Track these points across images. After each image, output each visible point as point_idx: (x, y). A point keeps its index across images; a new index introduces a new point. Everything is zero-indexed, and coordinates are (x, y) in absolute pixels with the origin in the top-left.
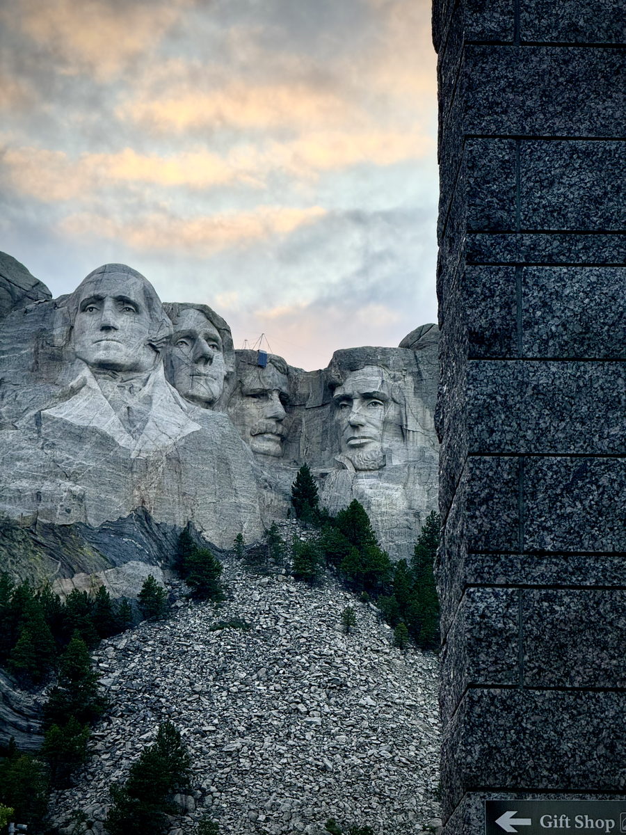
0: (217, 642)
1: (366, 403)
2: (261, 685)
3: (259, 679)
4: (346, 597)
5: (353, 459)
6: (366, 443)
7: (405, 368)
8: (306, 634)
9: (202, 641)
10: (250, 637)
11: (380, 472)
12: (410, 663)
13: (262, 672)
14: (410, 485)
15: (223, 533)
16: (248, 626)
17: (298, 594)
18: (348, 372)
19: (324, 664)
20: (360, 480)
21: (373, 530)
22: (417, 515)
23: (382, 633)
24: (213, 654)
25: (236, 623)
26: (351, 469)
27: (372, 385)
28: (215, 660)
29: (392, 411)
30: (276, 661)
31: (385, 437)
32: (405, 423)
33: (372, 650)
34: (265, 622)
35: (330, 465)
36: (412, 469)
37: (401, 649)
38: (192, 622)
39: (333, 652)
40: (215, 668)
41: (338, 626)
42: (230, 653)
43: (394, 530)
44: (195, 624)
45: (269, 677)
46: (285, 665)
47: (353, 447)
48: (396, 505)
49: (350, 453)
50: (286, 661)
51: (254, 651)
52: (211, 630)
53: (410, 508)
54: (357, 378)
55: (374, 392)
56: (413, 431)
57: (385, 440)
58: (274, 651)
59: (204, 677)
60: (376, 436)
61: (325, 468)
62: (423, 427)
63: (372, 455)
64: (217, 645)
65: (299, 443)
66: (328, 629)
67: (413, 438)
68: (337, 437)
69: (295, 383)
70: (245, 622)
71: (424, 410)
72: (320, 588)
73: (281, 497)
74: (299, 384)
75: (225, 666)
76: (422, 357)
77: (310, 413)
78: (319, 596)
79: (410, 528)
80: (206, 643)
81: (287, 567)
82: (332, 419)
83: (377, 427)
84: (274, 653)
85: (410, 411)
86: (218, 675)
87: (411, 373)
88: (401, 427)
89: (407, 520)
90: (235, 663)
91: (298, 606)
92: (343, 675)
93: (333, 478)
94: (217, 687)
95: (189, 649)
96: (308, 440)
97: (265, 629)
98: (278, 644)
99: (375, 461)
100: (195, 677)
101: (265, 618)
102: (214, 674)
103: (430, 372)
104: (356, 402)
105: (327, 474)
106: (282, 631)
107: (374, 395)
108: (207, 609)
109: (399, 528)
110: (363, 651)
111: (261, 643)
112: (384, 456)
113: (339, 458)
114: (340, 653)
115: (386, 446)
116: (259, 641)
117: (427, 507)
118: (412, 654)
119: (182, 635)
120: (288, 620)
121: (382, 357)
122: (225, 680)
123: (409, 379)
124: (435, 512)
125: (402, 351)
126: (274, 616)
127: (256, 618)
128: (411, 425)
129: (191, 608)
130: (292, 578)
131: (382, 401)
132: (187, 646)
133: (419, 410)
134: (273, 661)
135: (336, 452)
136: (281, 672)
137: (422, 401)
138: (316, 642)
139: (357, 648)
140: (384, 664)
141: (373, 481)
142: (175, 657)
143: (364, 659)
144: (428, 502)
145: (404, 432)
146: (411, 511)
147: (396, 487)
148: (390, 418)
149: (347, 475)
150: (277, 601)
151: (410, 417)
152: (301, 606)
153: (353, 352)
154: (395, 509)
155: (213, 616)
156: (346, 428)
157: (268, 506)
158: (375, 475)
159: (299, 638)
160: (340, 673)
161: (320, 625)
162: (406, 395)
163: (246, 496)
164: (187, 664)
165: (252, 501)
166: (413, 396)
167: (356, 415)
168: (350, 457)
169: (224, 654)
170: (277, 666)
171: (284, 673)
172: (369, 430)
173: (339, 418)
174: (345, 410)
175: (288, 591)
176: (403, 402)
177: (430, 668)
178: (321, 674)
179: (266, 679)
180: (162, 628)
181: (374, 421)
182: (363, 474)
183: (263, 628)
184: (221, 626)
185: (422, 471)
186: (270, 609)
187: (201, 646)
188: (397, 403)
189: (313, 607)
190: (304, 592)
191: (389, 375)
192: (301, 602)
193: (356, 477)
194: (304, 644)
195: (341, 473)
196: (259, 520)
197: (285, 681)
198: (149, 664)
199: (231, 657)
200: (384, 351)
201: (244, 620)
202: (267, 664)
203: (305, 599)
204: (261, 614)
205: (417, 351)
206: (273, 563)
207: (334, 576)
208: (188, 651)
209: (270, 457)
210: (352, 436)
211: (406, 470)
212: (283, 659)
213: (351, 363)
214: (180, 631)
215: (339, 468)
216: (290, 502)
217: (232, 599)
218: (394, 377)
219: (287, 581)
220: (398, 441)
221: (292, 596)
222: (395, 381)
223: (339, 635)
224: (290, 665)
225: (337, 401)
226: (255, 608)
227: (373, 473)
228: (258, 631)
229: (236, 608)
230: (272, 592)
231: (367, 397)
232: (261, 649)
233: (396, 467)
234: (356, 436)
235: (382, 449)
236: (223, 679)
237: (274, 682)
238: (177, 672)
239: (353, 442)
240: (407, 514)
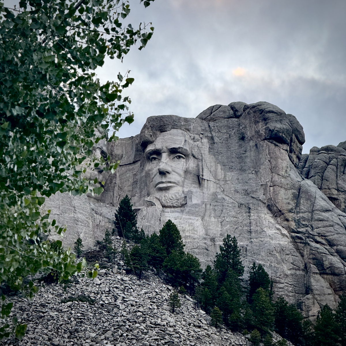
0: (68, 311)
1: (172, 156)
2: (109, 343)
3: (106, 338)
4: (168, 288)
5: (160, 198)
6: (171, 187)
7: (202, 133)
8: (141, 309)
9: (55, 309)
10: (96, 309)
11: (182, 209)
12: (225, 338)
13: (109, 334)
14: (206, 218)
15: (64, 239)
16: (93, 301)
17: (131, 282)
18: (158, 133)
19: (160, 331)
20: (166, 214)
21: (184, 244)
22: (213, 240)
23: (199, 316)
24: (66, 319)
25: (83, 298)
26: (159, 206)
27: (178, 143)
28: (68, 324)
29: (192, 164)
30: (120, 327)
31: (186, 183)
32: (201, 173)
33: (194, 326)
34: (106, 299)
35: (140, 205)
36: (208, 206)
37: (216, 328)
38: (46, 296)
39: (165, 323)
40: (68, 329)
41: (165, 307)
42: (81, 319)
43: (195, 250)
44: (48, 297)
45: (115, 338)
46: (128, 330)
47: (161, 189)
48: (197, 231)
49: (158, 195)
50: (128, 327)
51: (100, 319)
52: (62, 302)
53: (206, 235)
54: (166, 137)
55: (179, 148)
56: (208, 180)
57: (185, 186)
58: (117, 320)
59: (60, 335)
60: (179, 182)
61: (137, 207)
62: (215, 177)
63: (176, 196)
64: (68, 312)
65: (113, 192)
66: (158, 308)
67: (208, 185)
68: (146, 185)
69: (112, 146)
70: (91, 298)
71: (216, 165)
72: (147, 280)
73: (107, 220)
74: (115, 147)
75: (77, 328)
76: (214, 127)
77: (123, 169)
78: (147, 286)
79: (207, 250)
80: (59, 311)
81: (119, 264)
82: (142, 172)
83: (180, 175)
84: (117, 321)
85: (205, 164)
86: (71, 335)
87: (207, 137)
88: (198, 176)
89: (205, 243)
90: (86, 326)
91: (132, 290)
92: (176, 340)
93: (145, 213)
94: (72, 343)
95: (45, 314)
96: (120, 189)
97: (107, 304)
98: (119, 315)
99: (178, 200)
100: (53, 334)
101: (106, 296)
102: (69, 334)
103: (220, 138)
104: (164, 155)
105: (139, 209)
106: (122, 307)
107: (179, 150)
108: (57, 288)
109: (199, 249)
110: (188, 326)
111: (105, 313)
112: (185, 197)
113: (148, 199)
114: (171, 324)
115: (186, 190)
116: (104, 312)
117: (221, 235)
118: (225, 333)
119: (38, 305)
120: (125, 299)
121: (185, 123)
122: (78, 338)
123: (205, 140)
124: (230, 236)
125: (199, 121)
126: (113, 296)
127: (99, 296)
128: (206, 175)
129: (43, 286)
130: (124, 271)
131: (185, 155)
132: (43, 313)
133: (212, 164)
134: (117, 327)
135: (145, 196)
136: (125, 335)
137: (214, 159)
138: (150, 316)
139: (184, 323)
140: (205, 336)
141: (177, 214)
142: (34, 320)
143: (190, 331)
144: (221, 230)
145: (201, 180)
146: (209, 237)
147: (197, 218)
148: (190, 169)
149: (156, 210)
150: (115, 286)
151: (206, 169)
152: (134, 291)
153: (163, 118)
154: (196, 234)
155: (63, 293)
156: (155, 176)
157: (97, 225)
158: (178, 210)
159: (136, 312)
160: (173, 338)
161: (151, 305)
162: (202, 152)
163: (82, 213)
164: (44, 326)
165: (87, 218)
166: (208, 153)
167: (164, 164)
168: (158, 197)
169: (75, 320)
170: (120, 331)
171: (127, 335)
172: (174, 177)
173: (150, 168)
174: (155, 162)
175: (122, 280)
176: (200, 157)
177: (241, 343)
178: (158, 338)
179: (113, 339)
180: (20, 300)
181: (177, 170)
182: (168, 210)
183: (105, 303)
184: (71, 299)
185: (216, 208)
186: (110, 291)
187: (56, 313)
188: (196, 158)
189: (143, 292)
190: (134, 282)
191: (190, 136)
192: (134, 288)
193: (163, 211)
194: (140, 316)
195: (150, 209)
196: (92, 233)
197: (129, 342)
198: (12, 324)
199: (81, 322)
200: (186, 120)
201: (89, 297)
202: (112, 329)
203: (136, 286)
204: (102, 293)
205: (210, 122)
206: (107, 261)
207: (155, 274)
208: (44, 316)
209: (92, 199)
210: (160, 181)
211: (204, 206)
212: (125, 326)
213: (161, 126)
214: (36, 302)
215: (148, 206)
216: (114, 225)
217: (77, 283)
218: (194, 139)
219: (120, 273)
220: (195, 188)
221: (126, 283)
222: (194, 142)
223: (168, 313)
224: (131, 330)
225: (149, 155)
226: (97, 289)
227: (176, 209)
228: (102, 305)
229: (82, 289)
230: (109, 280)
231: (173, 151)
232: (106, 317)
233: (196, 204)
234: (164, 180)
235: (183, 192)
236: (76, 337)
237: (120, 342)
238: (36, 330)
239: (161, 186)
240: (205, 239)
